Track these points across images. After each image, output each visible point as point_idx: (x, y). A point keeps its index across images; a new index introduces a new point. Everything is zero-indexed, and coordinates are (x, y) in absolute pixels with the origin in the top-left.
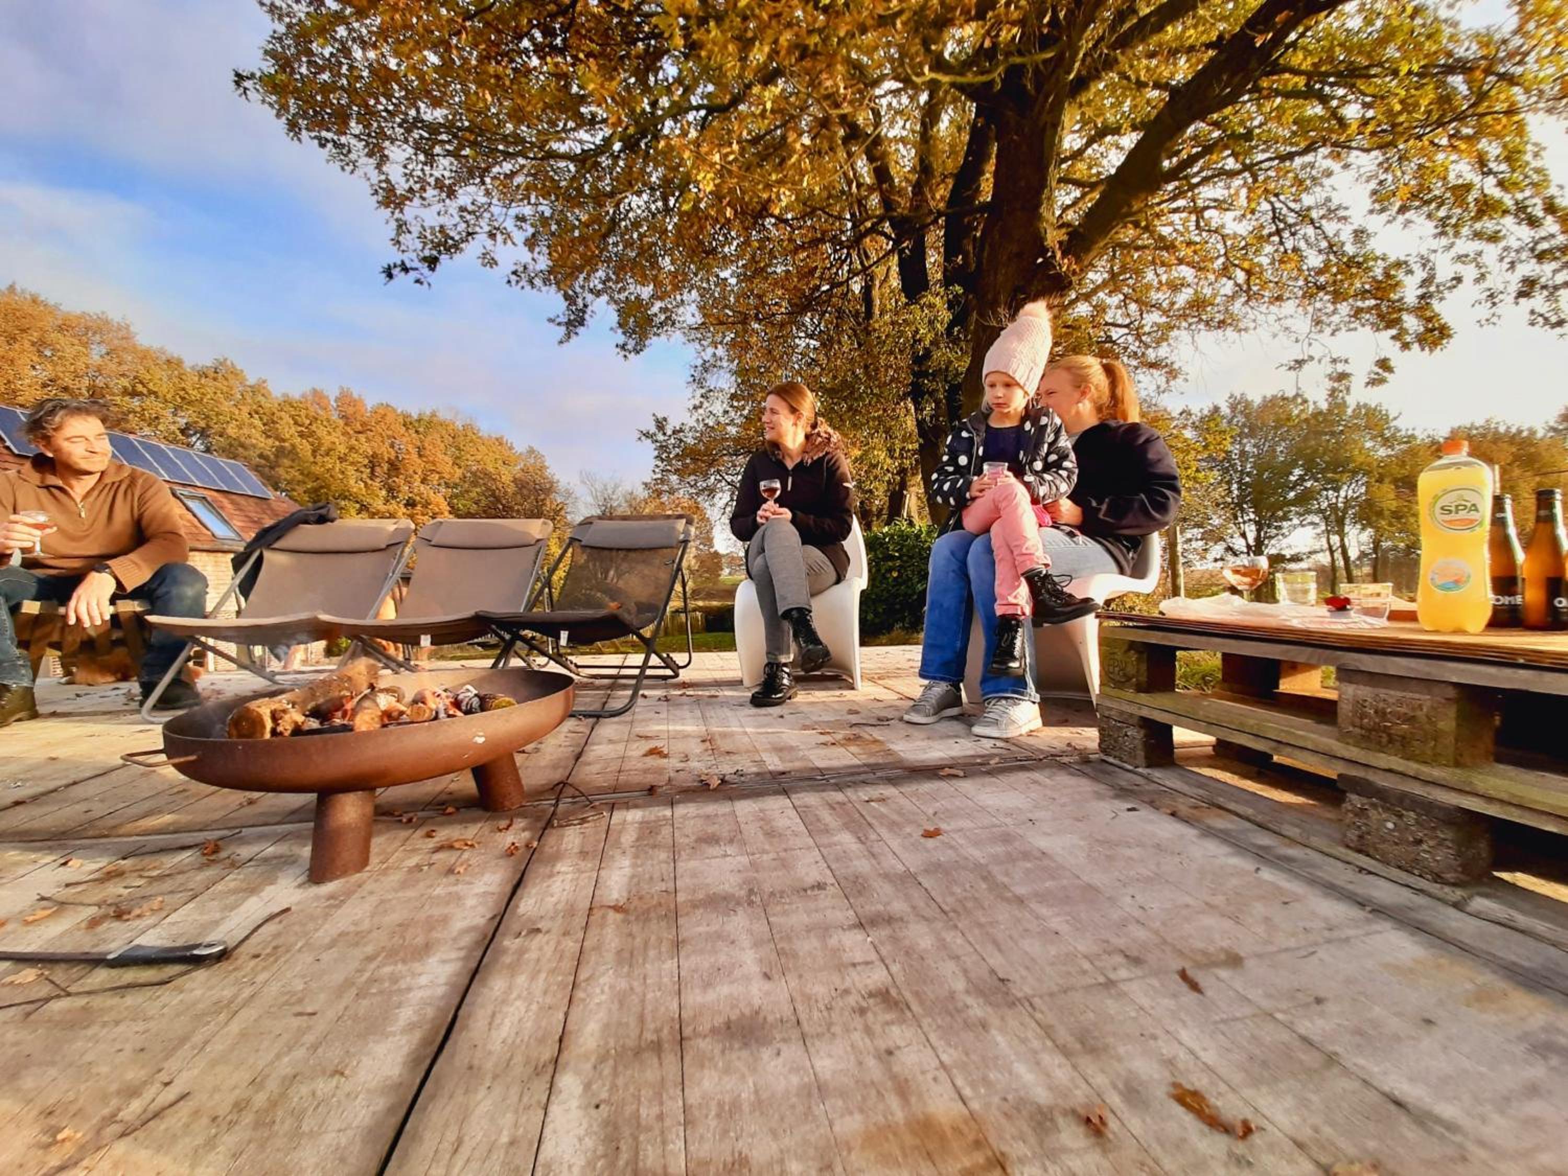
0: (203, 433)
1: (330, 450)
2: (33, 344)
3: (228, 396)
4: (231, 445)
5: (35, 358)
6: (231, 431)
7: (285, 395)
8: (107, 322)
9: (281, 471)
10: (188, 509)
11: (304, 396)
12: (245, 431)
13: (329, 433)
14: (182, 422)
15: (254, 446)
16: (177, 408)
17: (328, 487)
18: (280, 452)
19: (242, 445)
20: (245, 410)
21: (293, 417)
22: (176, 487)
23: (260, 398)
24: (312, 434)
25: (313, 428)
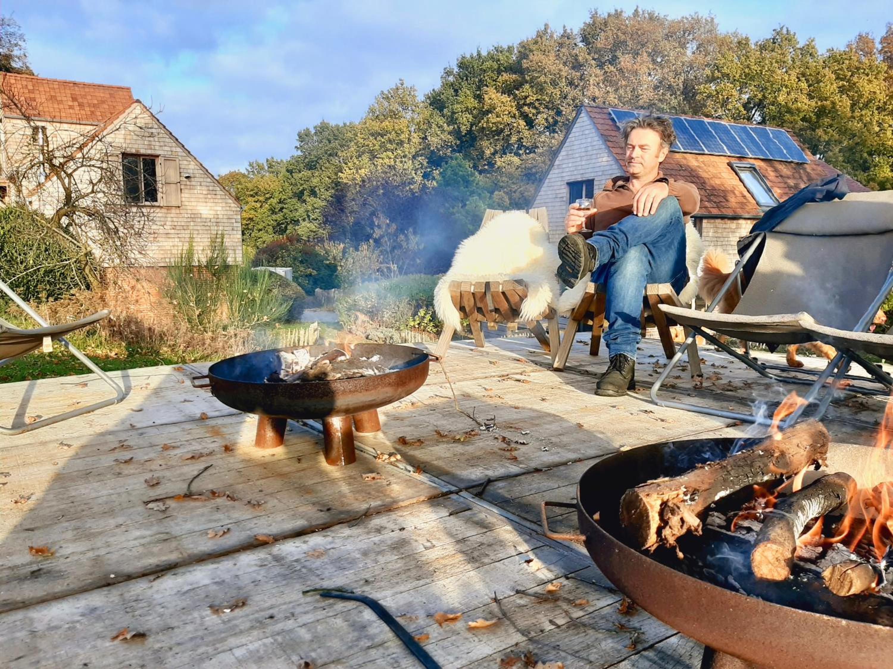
0: (760, 105)
1: (870, 101)
2: (649, 54)
3: (781, 63)
4: (780, 112)
5: (651, 66)
6: (781, 99)
7: (831, 50)
8: (698, 21)
9: (820, 132)
10: (741, 180)
11: (849, 46)
12: (793, 95)
13: (870, 81)
14: (745, 97)
15: (799, 110)
16: (744, 85)
17: (863, 143)
18: (821, 112)
19: (789, 111)
20: (794, 74)
21: (835, 72)
22: (733, 161)
23: (808, 58)
24: (852, 86)
25: (855, 79)
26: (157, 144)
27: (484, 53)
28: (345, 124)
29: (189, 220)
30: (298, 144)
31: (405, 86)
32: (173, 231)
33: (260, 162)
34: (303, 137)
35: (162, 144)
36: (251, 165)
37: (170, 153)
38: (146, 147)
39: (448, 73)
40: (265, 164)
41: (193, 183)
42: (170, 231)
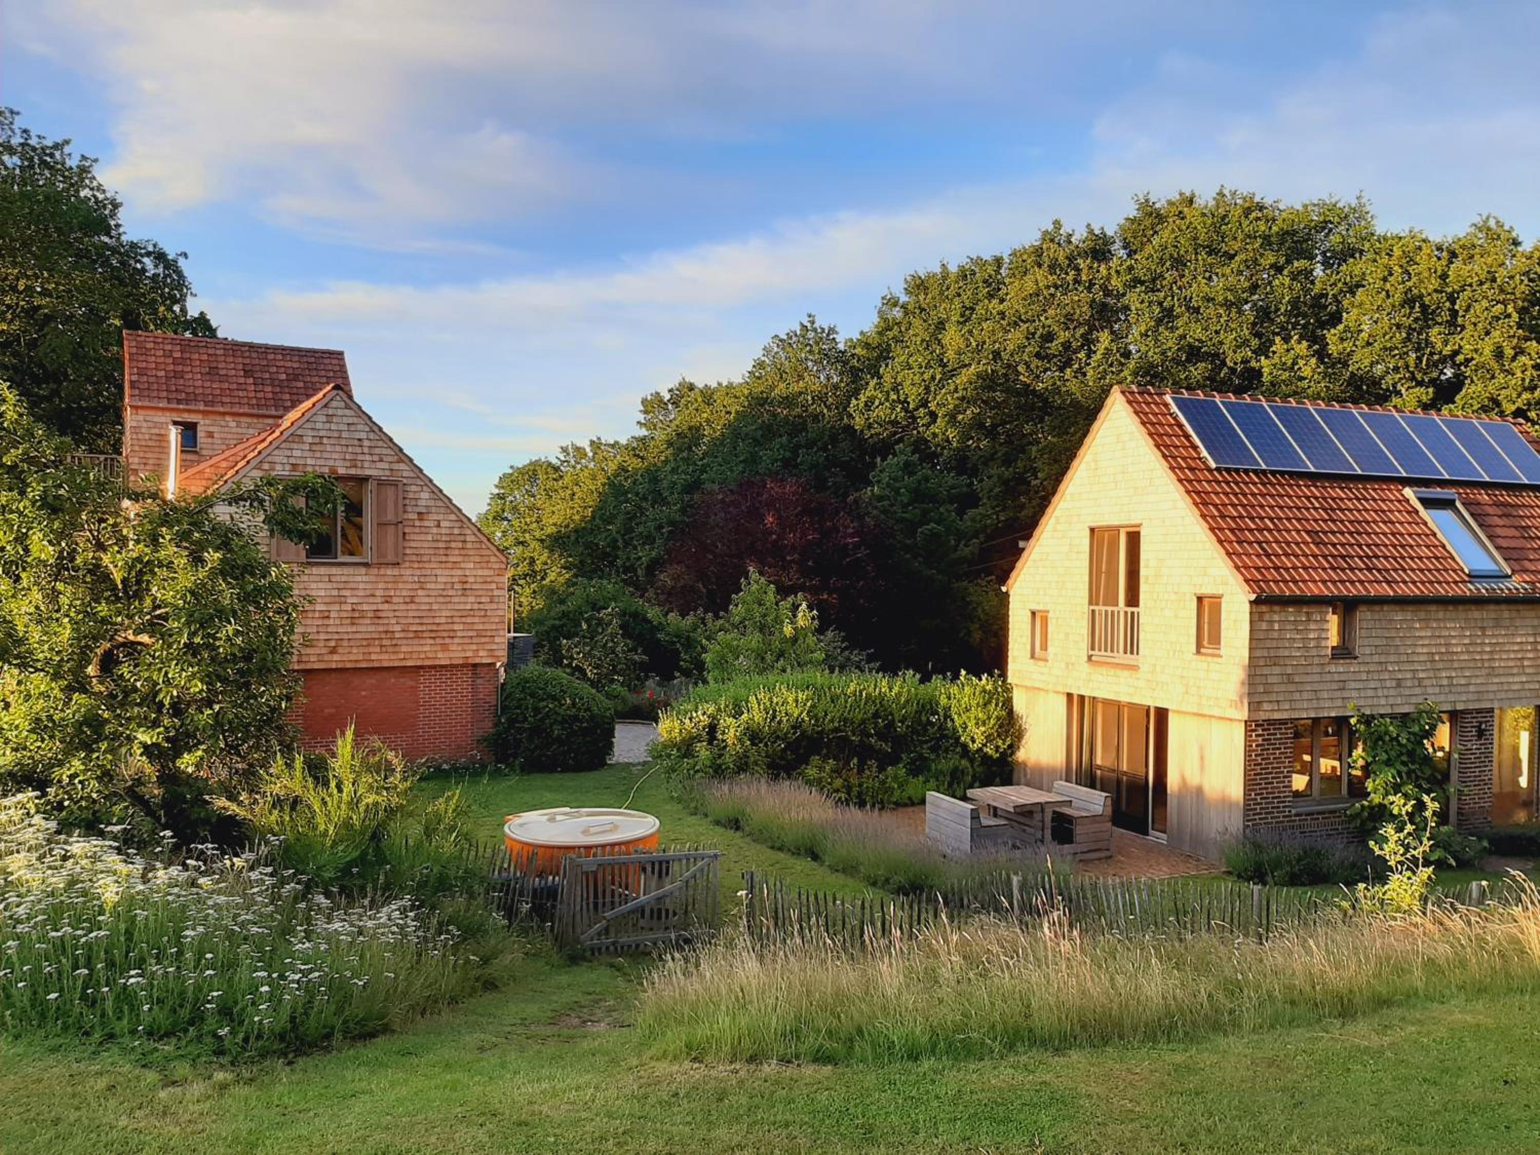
26: (368, 458)
27: (953, 269)
28: (720, 384)
29: (416, 586)
30: (641, 417)
31: (817, 325)
32: (386, 606)
33: (579, 444)
34: (652, 405)
35: (376, 458)
36: (564, 450)
37: (388, 473)
38: (348, 464)
39: (892, 302)
40: (588, 449)
41: (426, 524)
42: (380, 607)
